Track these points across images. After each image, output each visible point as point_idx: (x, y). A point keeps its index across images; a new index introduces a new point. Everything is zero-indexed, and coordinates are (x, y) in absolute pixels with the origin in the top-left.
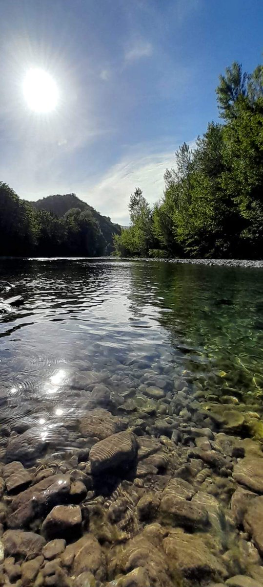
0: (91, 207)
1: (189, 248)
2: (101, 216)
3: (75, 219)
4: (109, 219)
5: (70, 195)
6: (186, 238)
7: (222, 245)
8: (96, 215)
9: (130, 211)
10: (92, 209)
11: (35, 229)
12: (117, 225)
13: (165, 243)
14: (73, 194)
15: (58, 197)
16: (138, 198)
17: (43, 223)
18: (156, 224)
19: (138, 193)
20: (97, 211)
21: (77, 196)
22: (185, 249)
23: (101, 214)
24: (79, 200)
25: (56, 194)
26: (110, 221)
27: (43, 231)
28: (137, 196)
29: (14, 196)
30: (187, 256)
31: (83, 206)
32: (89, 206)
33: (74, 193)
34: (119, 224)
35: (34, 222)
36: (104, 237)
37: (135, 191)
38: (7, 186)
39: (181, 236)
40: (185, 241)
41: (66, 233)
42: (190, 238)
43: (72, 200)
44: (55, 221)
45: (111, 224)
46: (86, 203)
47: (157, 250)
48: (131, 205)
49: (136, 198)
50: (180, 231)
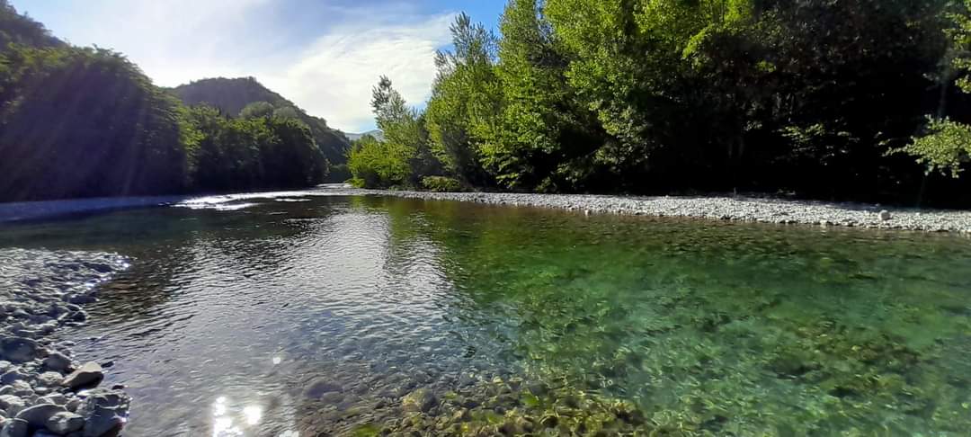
0: (289, 102)
1: (503, 177)
2: (308, 116)
3: (268, 123)
4: (323, 121)
5: (244, 79)
6: (498, 159)
7: (568, 174)
8: (301, 114)
9: (374, 111)
10: (290, 104)
11: (191, 140)
12: (338, 131)
13: (451, 166)
14: (251, 78)
15: (221, 82)
16: (386, 92)
17: (204, 129)
18: (435, 135)
19: (385, 84)
20: (300, 107)
21: (258, 80)
22: (498, 178)
23: (307, 114)
24: (264, 89)
25: (216, 76)
26: (325, 124)
27: (206, 144)
28: (385, 89)
29: (142, 78)
30: (502, 188)
31: (274, 98)
32: (283, 99)
33: (253, 76)
34: (342, 130)
35: (186, 127)
36: (322, 152)
37: (380, 81)
38: (123, 58)
39: (490, 156)
40: (496, 164)
41: (254, 148)
42: (504, 160)
43: (249, 88)
44: (230, 124)
45: (328, 131)
46: (278, 94)
47: (437, 178)
48: (375, 103)
49: (383, 91)
50: (486, 148)
